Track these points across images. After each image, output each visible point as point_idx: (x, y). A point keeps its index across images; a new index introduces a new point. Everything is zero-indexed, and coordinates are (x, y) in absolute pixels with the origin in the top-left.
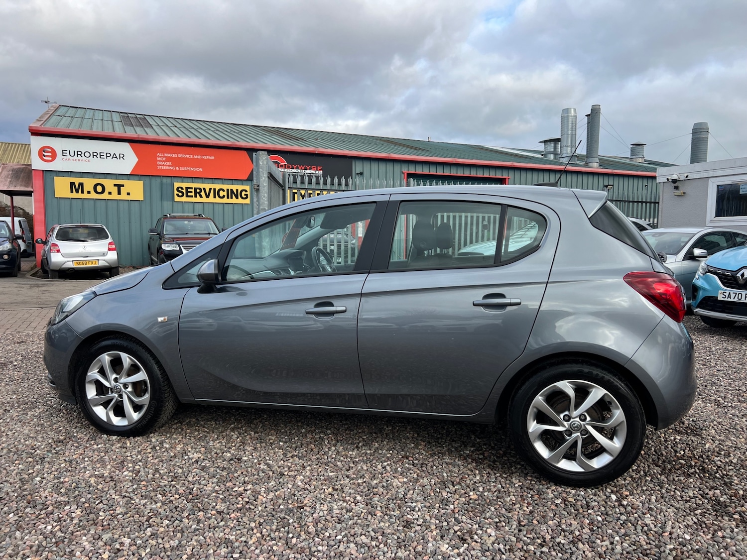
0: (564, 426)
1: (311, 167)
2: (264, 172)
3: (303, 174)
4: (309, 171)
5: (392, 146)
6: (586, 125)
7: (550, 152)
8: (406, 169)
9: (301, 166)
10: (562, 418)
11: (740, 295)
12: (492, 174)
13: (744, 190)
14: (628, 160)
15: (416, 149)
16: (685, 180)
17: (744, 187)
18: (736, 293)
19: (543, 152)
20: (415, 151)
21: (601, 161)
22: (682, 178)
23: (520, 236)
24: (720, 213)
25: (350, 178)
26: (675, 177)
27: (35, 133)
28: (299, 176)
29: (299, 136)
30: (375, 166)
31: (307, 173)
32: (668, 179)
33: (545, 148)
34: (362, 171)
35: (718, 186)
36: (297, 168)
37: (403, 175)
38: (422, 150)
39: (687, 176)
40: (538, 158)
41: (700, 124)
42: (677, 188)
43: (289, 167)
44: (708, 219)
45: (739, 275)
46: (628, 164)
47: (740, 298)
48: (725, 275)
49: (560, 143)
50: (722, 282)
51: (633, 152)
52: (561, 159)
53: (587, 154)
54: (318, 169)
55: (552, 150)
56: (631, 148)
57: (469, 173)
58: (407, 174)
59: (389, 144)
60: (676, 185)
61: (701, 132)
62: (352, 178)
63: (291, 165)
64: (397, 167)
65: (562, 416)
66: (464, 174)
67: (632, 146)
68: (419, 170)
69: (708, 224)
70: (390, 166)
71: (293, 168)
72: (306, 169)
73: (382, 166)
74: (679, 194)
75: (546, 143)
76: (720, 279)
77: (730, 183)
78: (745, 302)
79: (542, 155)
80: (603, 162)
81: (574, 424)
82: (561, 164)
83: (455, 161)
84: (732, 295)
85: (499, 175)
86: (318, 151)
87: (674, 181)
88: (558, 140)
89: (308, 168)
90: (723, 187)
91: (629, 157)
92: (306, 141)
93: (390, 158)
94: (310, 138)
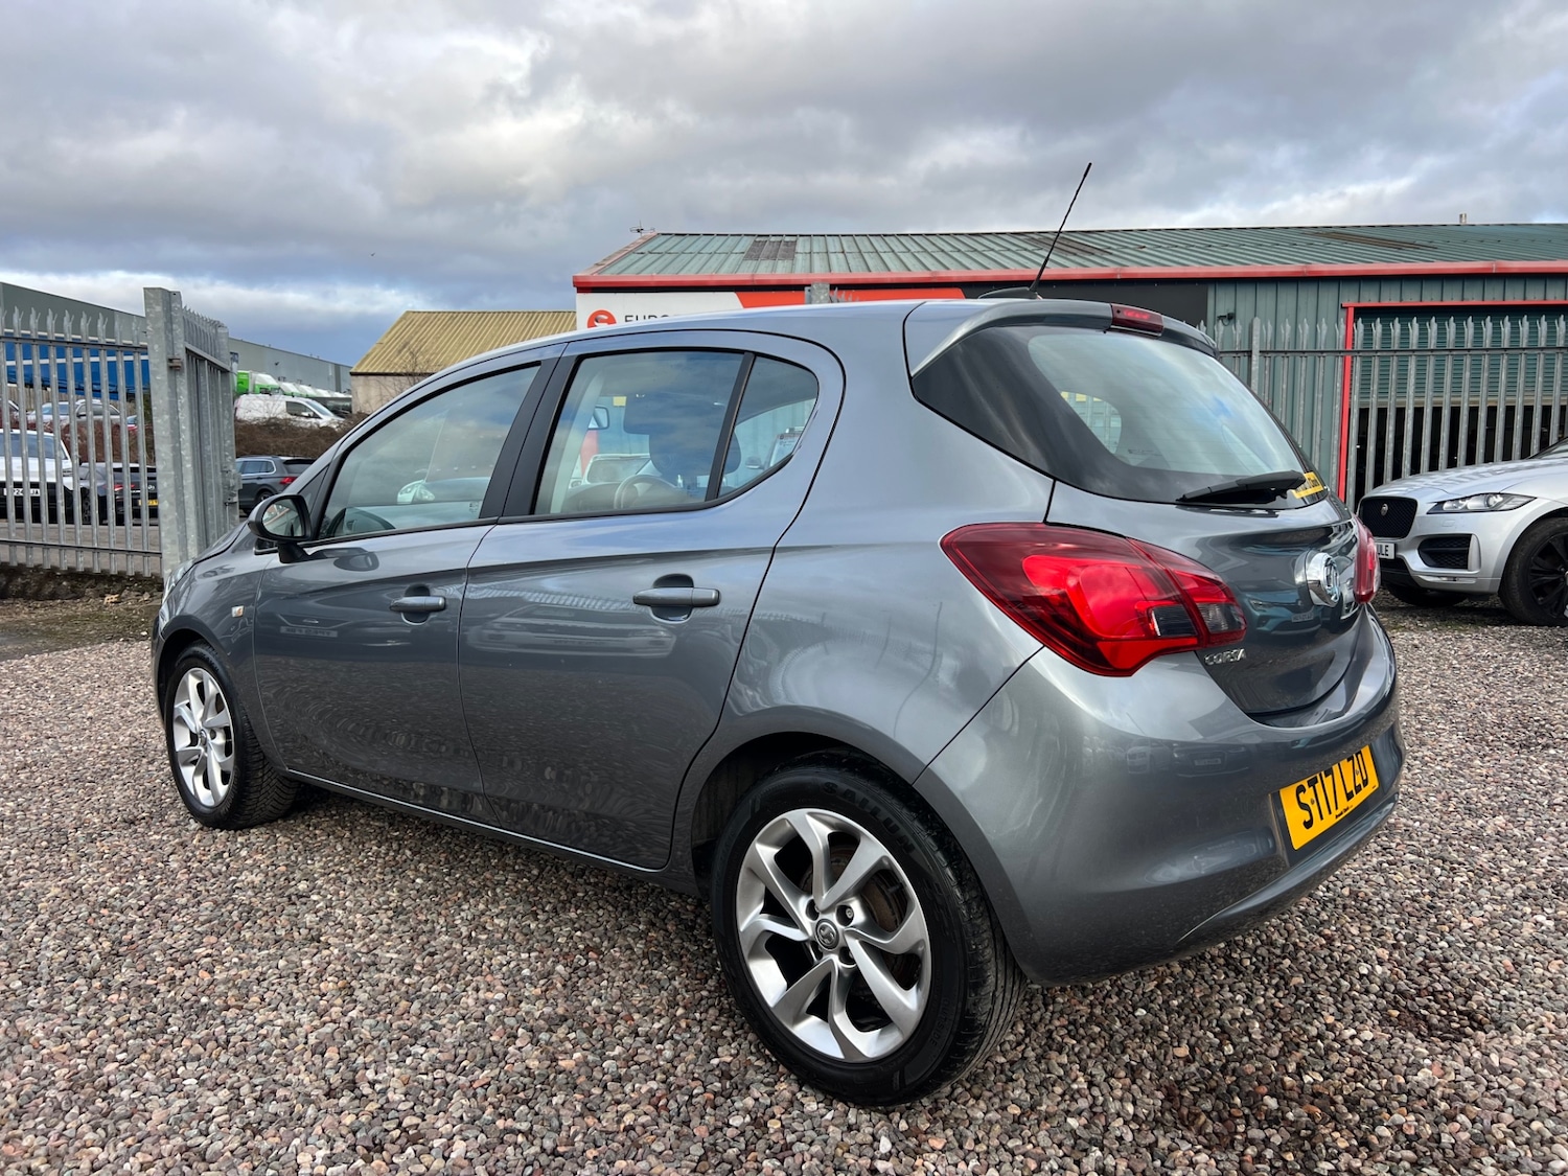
5: (1336, 245)
8: (1351, 299)
15: (1398, 245)
20: (1393, 252)
25: (1202, 322)
27: (584, 287)
29: (1104, 245)
30: (1266, 297)
34: (1232, 311)
37: (1343, 313)
38: (1416, 247)
57: (1542, 296)
58: (1356, 309)
62: (1205, 325)
64: (1328, 296)
66: (1525, 299)
68: (1391, 298)
70: (1307, 295)
73: (1287, 296)
86: (1123, 274)
92: (1111, 254)
93: (1308, 275)
94: (1126, 247)
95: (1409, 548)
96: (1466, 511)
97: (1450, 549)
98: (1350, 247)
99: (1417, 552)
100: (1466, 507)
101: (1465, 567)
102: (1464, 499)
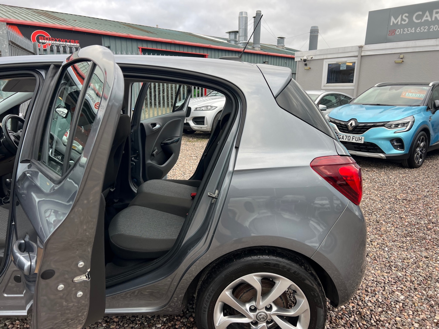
0: (249, 317)
1: (70, 41)
2: (5, 40)
3: (64, 45)
4: (69, 44)
5: (131, 29)
6: (253, 23)
7: (232, 39)
8: (141, 45)
9: (63, 39)
10: (248, 309)
11: (349, 137)
12: (198, 52)
13: (343, 67)
14: (276, 47)
15: (148, 32)
16: (311, 60)
17: (343, 65)
18: (347, 136)
19: (228, 39)
20: (147, 33)
21: (262, 47)
22: (309, 59)
23: (215, 94)
24: (329, 81)
26: (305, 58)
28: (61, 46)
29: (62, 18)
30: (119, 42)
31: (67, 45)
32: (301, 59)
33: (229, 37)
34: (109, 45)
35: (329, 65)
36: (59, 41)
37: (139, 49)
38: (152, 33)
39: (312, 58)
40: (225, 43)
41: (315, 27)
42: (306, 65)
43: (52, 40)
44: (323, 85)
45: (349, 124)
46: (276, 49)
47: (349, 139)
48: (340, 124)
49: (238, 34)
50: (338, 128)
51: (279, 42)
52: (239, 45)
53: (254, 42)
54: (76, 42)
55: (234, 38)
56: (278, 40)
57: (183, 50)
58: (142, 49)
59: (129, 27)
60: (306, 63)
61: (315, 32)
63: (54, 38)
64: (135, 44)
65: (248, 306)
66: (179, 51)
67: (278, 38)
68: (150, 47)
69: (323, 88)
70: (129, 43)
71: (56, 41)
72: (66, 42)
73: (124, 42)
74: (307, 68)
75: (230, 34)
76: (338, 126)
77: (335, 62)
78: (352, 141)
79: (228, 41)
80: (263, 47)
81: (260, 315)
82: (239, 47)
83: (174, 42)
84: (345, 137)
85: (202, 53)
86: (75, 29)
87: (305, 61)
88: (237, 32)
89: (68, 41)
90: (331, 65)
91: (277, 45)
92: (66, 21)
93: (129, 37)
94: (70, 20)
95: (190, 120)
96: (203, 110)
97: (200, 120)
98: (134, 30)
99: (192, 121)
100: (203, 109)
101: (204, 124)
102: (202, 107)
